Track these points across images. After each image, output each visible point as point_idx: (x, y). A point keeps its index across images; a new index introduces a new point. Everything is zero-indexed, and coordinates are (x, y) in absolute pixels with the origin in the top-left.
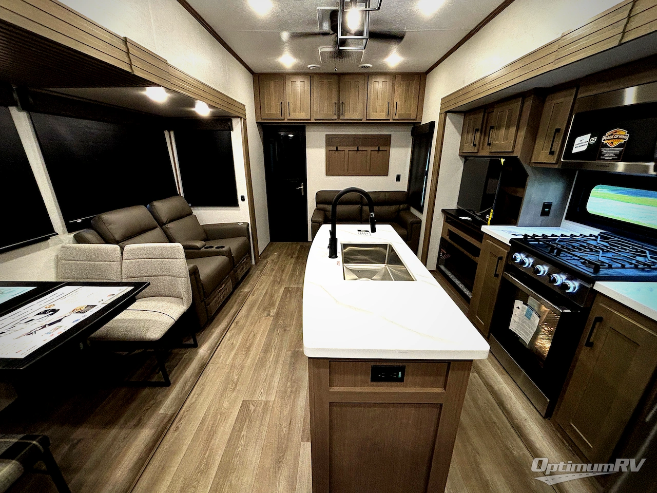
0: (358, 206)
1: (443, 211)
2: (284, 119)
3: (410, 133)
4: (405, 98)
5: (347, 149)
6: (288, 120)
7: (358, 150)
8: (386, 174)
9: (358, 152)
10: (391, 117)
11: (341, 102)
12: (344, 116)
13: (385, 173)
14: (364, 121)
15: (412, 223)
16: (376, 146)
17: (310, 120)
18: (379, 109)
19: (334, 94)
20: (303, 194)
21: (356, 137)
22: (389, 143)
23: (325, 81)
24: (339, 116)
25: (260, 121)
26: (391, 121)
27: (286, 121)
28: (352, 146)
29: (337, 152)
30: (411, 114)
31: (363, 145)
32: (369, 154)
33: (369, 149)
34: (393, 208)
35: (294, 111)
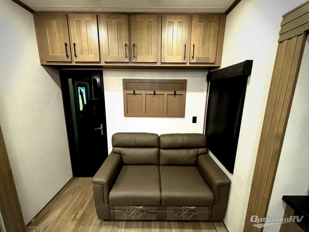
0: (155, 150)
1: (285, 199)
2: (71, 62)
3: (205, 79)
4: (204, 40)
5: (144, 93)
6: (76, 62)
7: (155, 94)
8: (183, 116)
9: (155, 96)
10: (188, 61)
11: (132, 44)
12: (137, 59)
13: (181, 114)
14: (159, 64)
15: (220, 186)
16: (172, 90)
17: (99, 62)
18: (174, 52)
19: (125, 34)
20: (102, 134)
21: (152, 82)
22: (184, 87)
23: (114, 21)
24: (130, 59)
25: (45, 63)
26: (188, 65)
27: (74, 64)
28: (149, 90)
29: (134, 96)
30: (209, 58)
31: (160, 90)
32: (166, 99)
33: (166, 93)
34: (192, 152)
35: (82, 53)
